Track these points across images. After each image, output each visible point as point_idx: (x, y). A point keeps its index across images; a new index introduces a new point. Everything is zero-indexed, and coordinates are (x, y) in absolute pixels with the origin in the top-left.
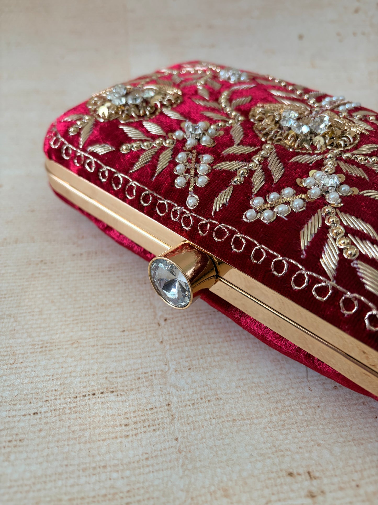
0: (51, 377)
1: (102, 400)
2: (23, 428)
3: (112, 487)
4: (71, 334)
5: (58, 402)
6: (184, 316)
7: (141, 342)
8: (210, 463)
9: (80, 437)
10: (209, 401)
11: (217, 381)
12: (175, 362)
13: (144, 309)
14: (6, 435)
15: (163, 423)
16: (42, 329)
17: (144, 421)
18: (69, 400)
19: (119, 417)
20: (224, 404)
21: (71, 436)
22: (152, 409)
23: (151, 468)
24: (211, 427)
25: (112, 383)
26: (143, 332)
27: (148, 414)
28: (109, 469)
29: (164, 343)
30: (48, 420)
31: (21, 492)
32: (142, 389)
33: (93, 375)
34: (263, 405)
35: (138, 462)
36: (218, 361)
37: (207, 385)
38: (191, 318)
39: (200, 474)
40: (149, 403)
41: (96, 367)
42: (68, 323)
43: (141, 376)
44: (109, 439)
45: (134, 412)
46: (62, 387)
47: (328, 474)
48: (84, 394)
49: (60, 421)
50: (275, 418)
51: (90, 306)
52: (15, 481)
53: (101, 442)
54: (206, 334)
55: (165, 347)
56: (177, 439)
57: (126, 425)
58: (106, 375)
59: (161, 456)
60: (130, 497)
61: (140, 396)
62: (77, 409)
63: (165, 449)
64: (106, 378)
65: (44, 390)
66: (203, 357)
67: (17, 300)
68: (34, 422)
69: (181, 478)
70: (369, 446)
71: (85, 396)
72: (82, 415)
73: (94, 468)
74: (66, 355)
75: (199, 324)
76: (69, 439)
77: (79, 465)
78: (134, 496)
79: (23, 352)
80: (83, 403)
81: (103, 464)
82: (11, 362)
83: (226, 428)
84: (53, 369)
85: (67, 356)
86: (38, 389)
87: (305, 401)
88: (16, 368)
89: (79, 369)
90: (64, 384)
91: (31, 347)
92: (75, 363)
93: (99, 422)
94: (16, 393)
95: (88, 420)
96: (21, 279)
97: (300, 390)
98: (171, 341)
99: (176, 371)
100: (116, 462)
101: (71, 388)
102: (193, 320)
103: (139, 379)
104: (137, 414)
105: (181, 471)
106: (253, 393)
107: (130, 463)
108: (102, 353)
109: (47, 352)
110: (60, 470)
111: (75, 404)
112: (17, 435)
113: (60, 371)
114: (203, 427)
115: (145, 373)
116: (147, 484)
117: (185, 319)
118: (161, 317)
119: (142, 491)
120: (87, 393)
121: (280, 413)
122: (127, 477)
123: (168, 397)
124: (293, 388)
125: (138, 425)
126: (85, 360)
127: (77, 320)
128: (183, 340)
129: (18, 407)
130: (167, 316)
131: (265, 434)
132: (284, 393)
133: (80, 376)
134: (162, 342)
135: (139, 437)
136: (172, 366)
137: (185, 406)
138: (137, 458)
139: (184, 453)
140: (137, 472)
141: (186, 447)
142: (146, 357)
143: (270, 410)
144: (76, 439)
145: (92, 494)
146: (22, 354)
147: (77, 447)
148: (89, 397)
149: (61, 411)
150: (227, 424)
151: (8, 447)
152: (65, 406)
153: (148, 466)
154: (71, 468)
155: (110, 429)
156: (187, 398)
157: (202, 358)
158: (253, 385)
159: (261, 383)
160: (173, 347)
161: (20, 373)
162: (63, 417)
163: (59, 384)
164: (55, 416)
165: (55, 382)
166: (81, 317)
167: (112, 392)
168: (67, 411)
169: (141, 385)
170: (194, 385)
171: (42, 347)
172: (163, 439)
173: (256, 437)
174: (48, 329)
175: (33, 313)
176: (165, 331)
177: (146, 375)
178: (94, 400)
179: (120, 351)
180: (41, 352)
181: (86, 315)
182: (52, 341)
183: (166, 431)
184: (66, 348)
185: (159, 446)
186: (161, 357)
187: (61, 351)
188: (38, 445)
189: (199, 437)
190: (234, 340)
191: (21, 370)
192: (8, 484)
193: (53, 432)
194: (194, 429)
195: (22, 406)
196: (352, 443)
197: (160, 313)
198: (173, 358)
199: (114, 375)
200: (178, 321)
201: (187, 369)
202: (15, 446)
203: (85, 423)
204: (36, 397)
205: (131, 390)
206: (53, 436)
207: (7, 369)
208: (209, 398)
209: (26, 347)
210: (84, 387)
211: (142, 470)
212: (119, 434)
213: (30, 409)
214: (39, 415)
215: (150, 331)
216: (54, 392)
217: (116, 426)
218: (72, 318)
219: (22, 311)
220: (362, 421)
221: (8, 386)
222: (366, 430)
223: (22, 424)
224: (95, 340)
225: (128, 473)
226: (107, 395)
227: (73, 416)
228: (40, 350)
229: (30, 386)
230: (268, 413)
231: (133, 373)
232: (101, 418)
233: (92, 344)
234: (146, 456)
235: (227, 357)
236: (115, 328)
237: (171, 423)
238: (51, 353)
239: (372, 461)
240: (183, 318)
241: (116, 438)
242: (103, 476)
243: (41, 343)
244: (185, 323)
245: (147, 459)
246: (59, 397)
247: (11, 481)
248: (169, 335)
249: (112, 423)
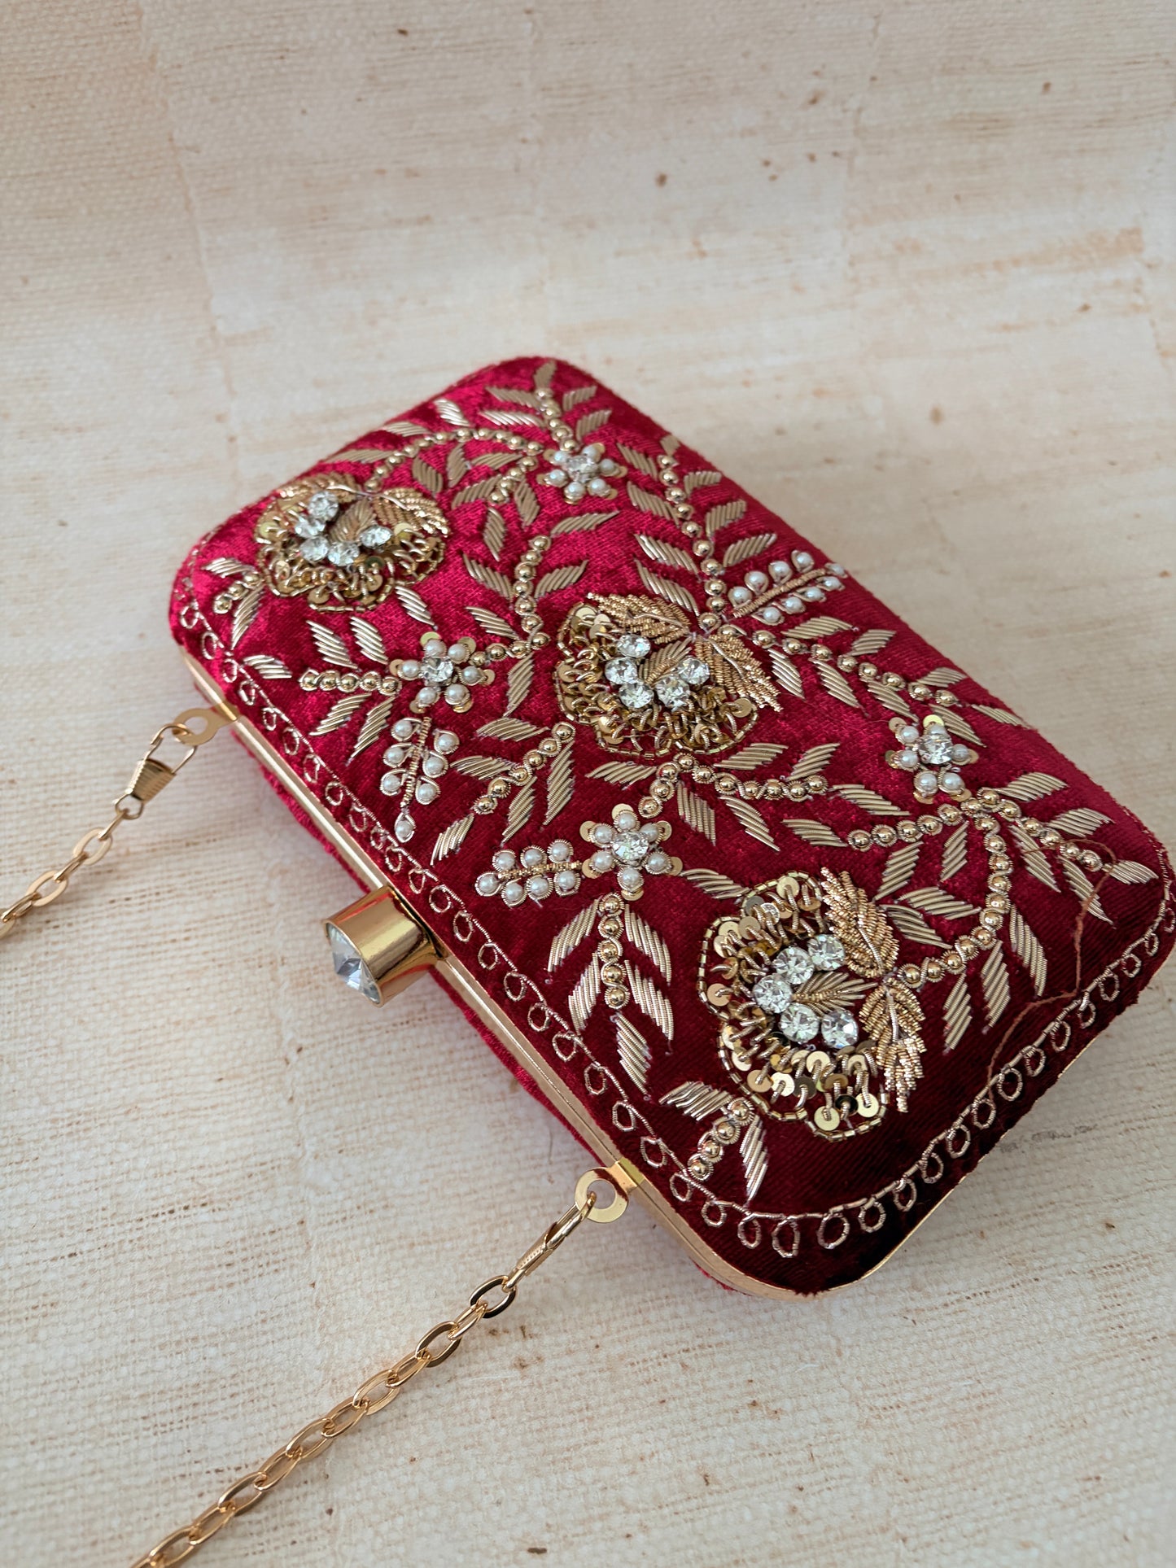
0: (93, 1184)
1: (187, 1221)
2: (54, 1282)
3: (208, 1371)
4: (124, 1090)
5: (110, 1230)
6: (336, 1038)
7: (253, 1101)
8: (366, 1322)
9: (151, 1292)
10: (371, 1211)
11: (388, 1171)
12: (314, 1139)
13: (258, 1026)
14: (27, 1298)
15: (291, 1257)
16: (66, 1085)
17: (259, 1256)
18: (129, 1226)
19: (217, 1252)
20: (396, 1215)
21: (137, 1291)
22: (273, 1232)
23: (270, 1337)
24: (372, 1260)
25: (203, 1188)
26: (257, 1080)
27: (266, 1243)
28: (202, 1342)
29: (296, 1101)
30: (96, 1265)
31: (63, 1391)
32: (256, 1196)
33: (169, 1174)
34: (463, 1215)
35: (249, 1327)
36: (393, 1133)
37: (370, 1181)
38: (349, 1043)
39: (349, 1341)
40: (270, 1222)
41: (172, 1158)
42: (115, 1067)
43: (254, 1170)
44: (201, 1291)
45: (243, 1240)
46: (115, 1201)
47: (553, 1328)
48: (155, 1212)
49: (116, 1265)
50: (481, 1238)
51: (155, 1027)
52: (52, 1373)
53: (188, 1298)
54: (376, 1076)
55: (297, 1110)
56: (314, 1285)
57: (229, 1265)
58: (191, 1173)
59: (287, 1314)
60: (237, 1385)
61: (252, 1208)
62: (144, 1242)
63: (294, 1303)
64: (193, 1178)
65: (84, 1211)
66: (367, 1125)
67: (9, 1022)
68: (72, 1270)
69: (318, 1349)
70: (631, 1278)
71: (157, 1216)
72: (154, 1253)
73: (178, 1343)
74: (116, 1137)
75: (363, 1054)
76: (133, 1297)
77: (153, 1339)
78: (243, 1383)
79: (36, 1137)
80: (154, 1230)
81: (192, 1335)
82: (17, 1158)
83: (398, 1260)
84: (96, 1167)
85: (119, 1141)
86: (73, 1208)
87: (538, 1203)
88: (27, 1170)
89: (142, 1163)
90: (118, 1195)
91: (49, 1125)
92: (135, 1153)
93: (183, 1262)
94: (33, 1219)
95: (164, 1261)
96: (10, 971)
97: (533, 1182)
98: (309, 1097)
99: (316, 1157)
100: (214, 1330)
101: (130, 1202)
102: (353, 1047)
103: (250, 1176)
104: (247, 1244)
105: (318, 1337)
106: (449, 1192)
107: (235, 1330)
108: (182, 1128)
109: (81, 1133)
110: (122, 1350)
111: (139, 1234)
112: (45, 1295)
113: (109, 1170)
114: (358, 1260)
115: (262, 1164)
116: (263, 1362)
117: (337, 1046)
118: (290, 1043)
119: (255, 1374)
120: (161, 1211)
121: (490, 1229)
122: (232, 1353)
123: (301, 1207)
124: (521, 1179)
125: (250, 1264)
126: (152, 1144)
127: (131, 1060)
128: (332, 1091)
129: (41, 1245)
130: (304, 1042)
131: (462, 1268)
132: (504, 1189)
133: (146, 1178)
134: (291, 1099)
135: (251, 1285)
136: (310, 1147)
137: (330, 1224)
138: (247, 1322)
139: (324, 1308)
140: (248, 1343)
141: (328, 1297)
142: (262, 1132)
143: (475, 1223)
144: (144, 1295)
145: (178, 1384)
146: (35, 1141)
147: (149, 1309)
148: (163, 1218)
149: (117, 1246)
150: (399, 1254)
151: (33, 1317)
152: (122, 1237)
153: (265, 1333)
154: (140, 1346)
155: (202, 1274)
156: (334, 1208)
157: (364, 1128)
158: (451, 1176)
159: (465, 1172)
160: (312, 1108)
161: (36, 1181)
162: (121, 1258)
163: (108, 1196)
164: (107, 1258)
165: (101, 1194)
166: (138, 1053)
167: (204, 1205)
168: (127, 1246)
169: (254, 1188)
170: (347, 1183)
171: (70, 1125)
172: (290, 1285)
173: (445, 1273)
174: (77, 1084)
175: (44, 1051)
176: (298, 1074)
177: (263, 1168)
178: (173, 1223)
179: (215, 1122)
180: (70, 1134)
181: (147, 1047)
182: (87, 1109)
183: (295, 1272)
184: (115, 1123)
185: (284, 1299)
186: (291, 1131)
187: (107, 1129)
188: (83, 1310)
189: (350, 1278)
190: (426, 1087)
191: (36, 1174)
192: (41, 1380)
193: (106, 1286)
194: (343, 1265)
195: (48, 1243)
196: (602, 1275)
197: (289, 1036)
198: (312, 1132)
199: (207, 1172)
200: (323, 1052)
201: (336, 1151)
202: (45, 1315)
203: (160, 1266)
204: (71, 1224)
205: (238, 1198)
206: (107, 1293)
207: (11, 1173)
208: (372, 1207)
209: (40, 1127)
210: (153, 1199)
211: (255, 1340)
212: (217, 1283)
213: (61, 1247)
214: (79, 1258)
215: (270, 1076)
216: (101, 1213)
217: (213, 1267)
218: (122, 1057)
219: (23, 1048)
220: (629, 1234)
221: (18, 1207)
222: (632, 1250)
223: (51, 1276)
224: (169, 1100)
225: (233, 1346)
226: (194, 1211)
227: (138, 1255)
228: (68, 1130)
229: (58, 1204)
230: (472, 1228)
231: (239, 1164)
232: (187, 1255)
233: (163, 1110)
234: (263, 1316)
235: (410, 1122)
236: (204, 1074)
237: (305, 1255)
238: (90, 1134)
239: (628, 1305)
240: (335, 1043)
241: (212, 1289)
242: (193, 1355)
243: (67, 1115)
244: (338, 1056)
245: (264, 1321)
246: (110, 1222)
247: (45, 1374)
248: (305, 1084)
249: (206, 1263)
